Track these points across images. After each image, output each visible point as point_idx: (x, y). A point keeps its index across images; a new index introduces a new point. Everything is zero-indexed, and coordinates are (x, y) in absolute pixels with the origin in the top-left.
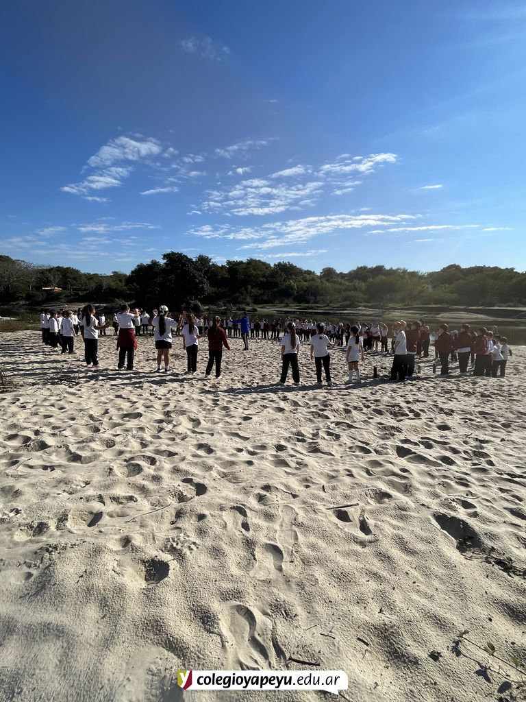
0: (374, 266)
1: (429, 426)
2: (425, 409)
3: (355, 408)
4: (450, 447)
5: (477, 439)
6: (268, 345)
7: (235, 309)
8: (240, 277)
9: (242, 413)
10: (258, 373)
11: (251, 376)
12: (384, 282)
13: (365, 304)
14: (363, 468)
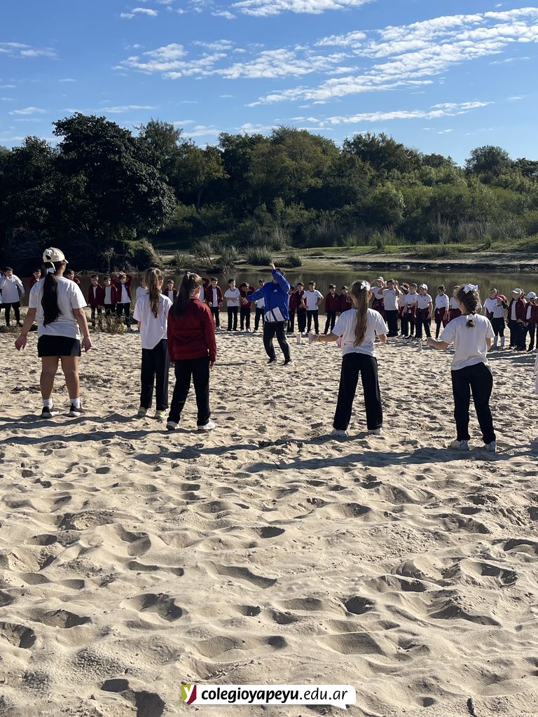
6: (329, 350)
7: (242, 261)
8: (256, 176)
9: (260, 518)
10: (300, 419)
11: (282, 426)
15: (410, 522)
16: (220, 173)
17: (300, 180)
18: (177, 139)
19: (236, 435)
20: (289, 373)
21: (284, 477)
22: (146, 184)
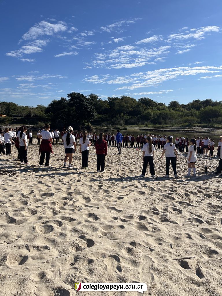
0: (205, 100)
3: (192, 193)
6: (134, 151)
7: (113, 128)
8: (117, 108)
9: (117, 194)
10: (127, 169)
11: (123, 171)
12: (211, 110)
13: (199, 125)
14: (198, 233)
15: (155, 196)
16: (108, 107)
17: (127, 109)
18: (98, 98)
19: (111, 173)
20: (124, 157)
21: (123, 184)
22: (90, 109)
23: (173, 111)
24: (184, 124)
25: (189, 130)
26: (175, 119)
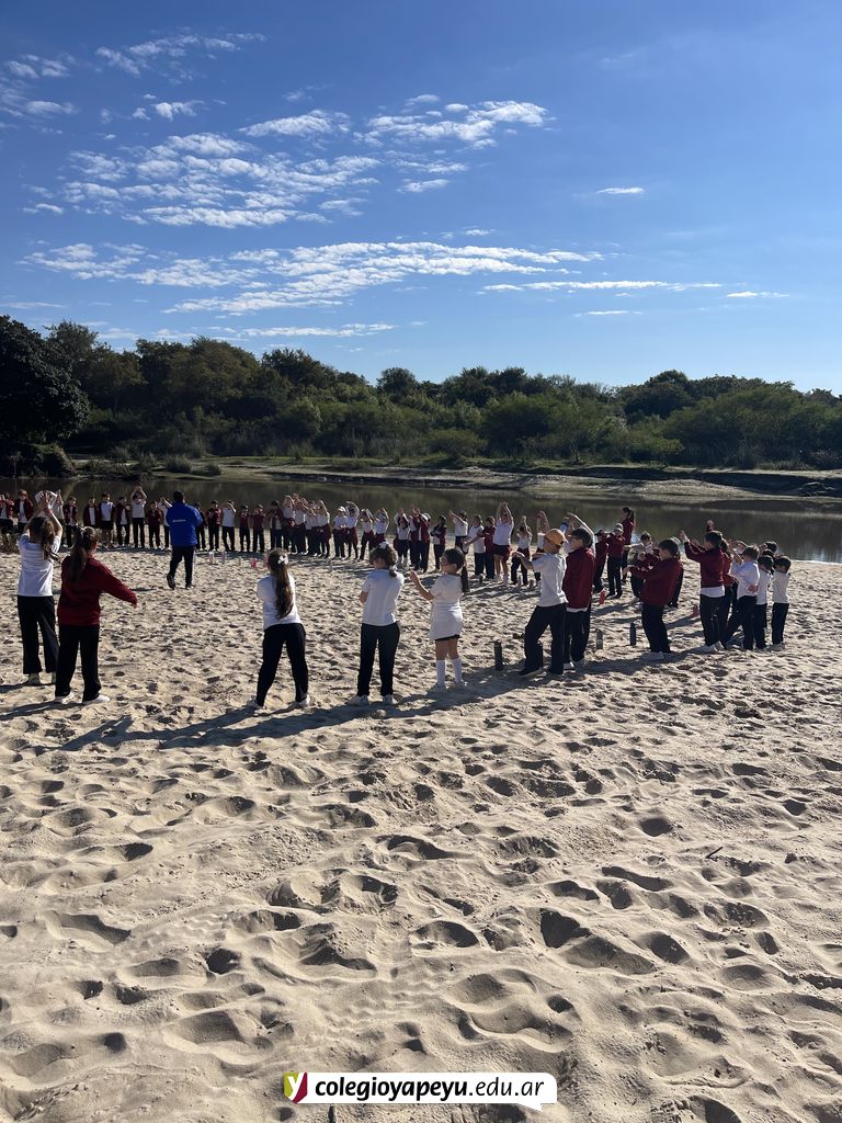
0: (502, 370)
1: (620, 823)
2: (613, 768)
3: (445, 779)
4: (673, 897)
5: (733, 862)
6: (242, 572)
7: (161, 467)
8: (175, 384)
9: (128, 829)
10: (197, 671)
11: (176, 682)
12: (524, 408)
13: (483, 459)
14: (449, 1010)
15: (295, 821)
16: (138, 379)
17: (220, 390)
18: (92, 342)
19: (121, 699)
21: (165, 761)
22: (56, 387)
23: (396, 409)
24: (434, 456)
25: (449, 478)
26: (402, 435)
